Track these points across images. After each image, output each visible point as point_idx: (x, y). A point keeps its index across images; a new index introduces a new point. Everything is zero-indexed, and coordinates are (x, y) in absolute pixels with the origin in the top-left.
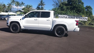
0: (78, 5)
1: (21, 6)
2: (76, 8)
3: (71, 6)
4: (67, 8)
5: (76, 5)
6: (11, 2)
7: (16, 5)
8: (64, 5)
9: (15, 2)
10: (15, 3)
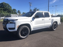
4: (1, 10)
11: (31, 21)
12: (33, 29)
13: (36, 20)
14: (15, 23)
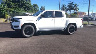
0: (26, 3)
2: (25, 5)
3: (19, 4)
4: (15, 5)
5: (24, 3)
8: (10, 1)
11: (36, 21)
12: (39, 29)
13: (42, 19)
14: (19, 22)
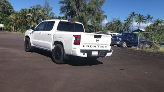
1: (145, 22)
6: (129, 16)
7: (136, 21)
9: (136, 16)
10: (135, 18)
